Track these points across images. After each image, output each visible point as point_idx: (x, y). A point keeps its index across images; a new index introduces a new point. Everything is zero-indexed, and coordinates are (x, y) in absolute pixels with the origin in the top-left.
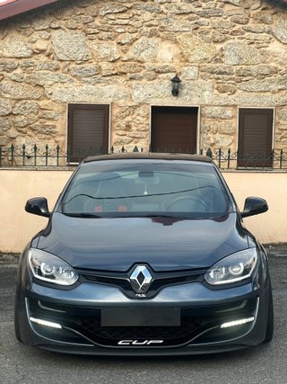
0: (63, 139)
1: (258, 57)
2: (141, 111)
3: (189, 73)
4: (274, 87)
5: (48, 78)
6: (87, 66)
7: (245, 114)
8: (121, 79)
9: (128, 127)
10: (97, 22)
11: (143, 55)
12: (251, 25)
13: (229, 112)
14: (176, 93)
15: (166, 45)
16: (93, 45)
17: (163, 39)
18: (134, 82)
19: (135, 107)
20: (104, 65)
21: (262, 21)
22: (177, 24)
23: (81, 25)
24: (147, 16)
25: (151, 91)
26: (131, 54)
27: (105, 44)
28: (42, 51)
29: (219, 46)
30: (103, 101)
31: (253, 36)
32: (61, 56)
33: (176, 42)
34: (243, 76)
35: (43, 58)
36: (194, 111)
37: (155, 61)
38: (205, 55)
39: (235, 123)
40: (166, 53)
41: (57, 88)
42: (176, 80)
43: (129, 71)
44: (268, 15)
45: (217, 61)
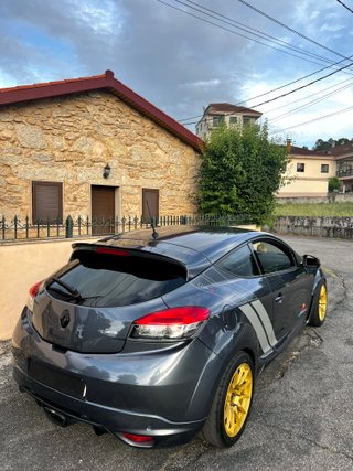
0: (29, 208)
1: (150, 158)
2: (83, 188)
3: (114, 164)
4: (158, 176)
5: (14, 161)
6: (45, 153)
7: (145, 191)
8: (69, 165)
9: (75, 199)
10: (50, 121)
11: (83, 149)
12: (146, 137)
13: (136, 191)
14: (106, 176)
15: (98, 144)
16: (49, 137)
17: (96, 140)
18: (79, 168)
19: (79, 185)
20: (57, 154)
21: (152, 136)
22: (105, 130)
23: (38, 122)
24: (86, 122)
25: (90, 174)
26: (75, 147)
27: (57, 138)
28: (8, 139)
29: (129, 148)
30: (57, 180)
31: (148, 144)
32: (24, 144)
33: (104, 143)
34: (143, 168)
35: (8, 144)
36: (113, 189)
37: (91, 154)
38: (122, 153)
39: (140, 197)
40: (98, 149)
41: (22, 168)
42: (107, 168)
43: (74, 159)
44: (154, 132)
45: (128, 157)
